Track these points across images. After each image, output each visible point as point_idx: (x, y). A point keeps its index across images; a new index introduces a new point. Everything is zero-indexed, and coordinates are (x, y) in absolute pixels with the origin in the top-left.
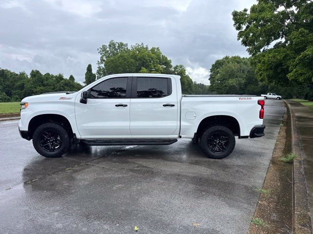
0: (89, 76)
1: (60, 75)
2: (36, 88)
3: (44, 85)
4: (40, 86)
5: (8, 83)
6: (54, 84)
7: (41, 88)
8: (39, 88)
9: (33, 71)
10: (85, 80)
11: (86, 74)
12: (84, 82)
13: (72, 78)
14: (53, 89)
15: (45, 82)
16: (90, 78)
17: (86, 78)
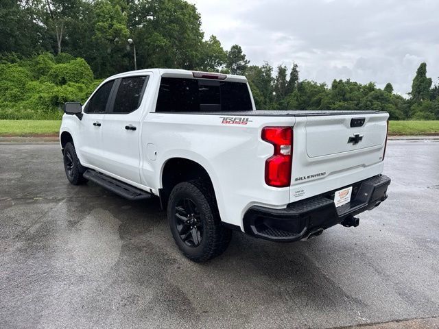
0: (418, 83)
1: (371, 84)
2: (334, 103)
3: (345, 100)
4: (340, 101)
5: (304, 98)
6: (359, 98)
7: (341, 103)
8: (338, 104)
9: (335, 80)
10: (411, 90)
11: (414, 80)
12: (409, 93)
13: (389, 87)
14: (357, 105)
15: (348, 96)
16: (420, 85)
17: (413, 87)
